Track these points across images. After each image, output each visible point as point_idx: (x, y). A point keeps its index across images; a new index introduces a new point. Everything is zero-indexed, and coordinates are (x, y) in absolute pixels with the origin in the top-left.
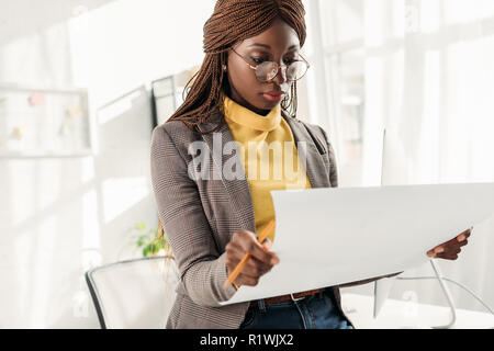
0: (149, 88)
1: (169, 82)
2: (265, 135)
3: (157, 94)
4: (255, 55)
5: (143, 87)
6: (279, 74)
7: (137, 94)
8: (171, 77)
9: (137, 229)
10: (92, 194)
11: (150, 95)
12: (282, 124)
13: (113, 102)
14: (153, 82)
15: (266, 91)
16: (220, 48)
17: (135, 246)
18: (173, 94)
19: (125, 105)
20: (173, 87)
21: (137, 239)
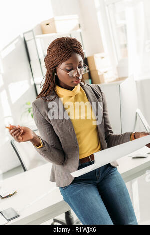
0: (22, 37)
1: (31, 33)
2: (74, 97)
3: (26, 40)
4: (68, 69)
5: (20, 36)
6: (78, 74)
7: (18, 40)
8: (32, 31)
9: (27, 104)
10: (5, 92)
11: (24, 40)
12: (81, 90)
13: (8, 46)
14: (24, 34)
15: (75, 80)
16: (53, 68)
17: (28, 113)
18: (35, 39)
19: (13, 48)
20: (34, 36)
21: (28, 109)
